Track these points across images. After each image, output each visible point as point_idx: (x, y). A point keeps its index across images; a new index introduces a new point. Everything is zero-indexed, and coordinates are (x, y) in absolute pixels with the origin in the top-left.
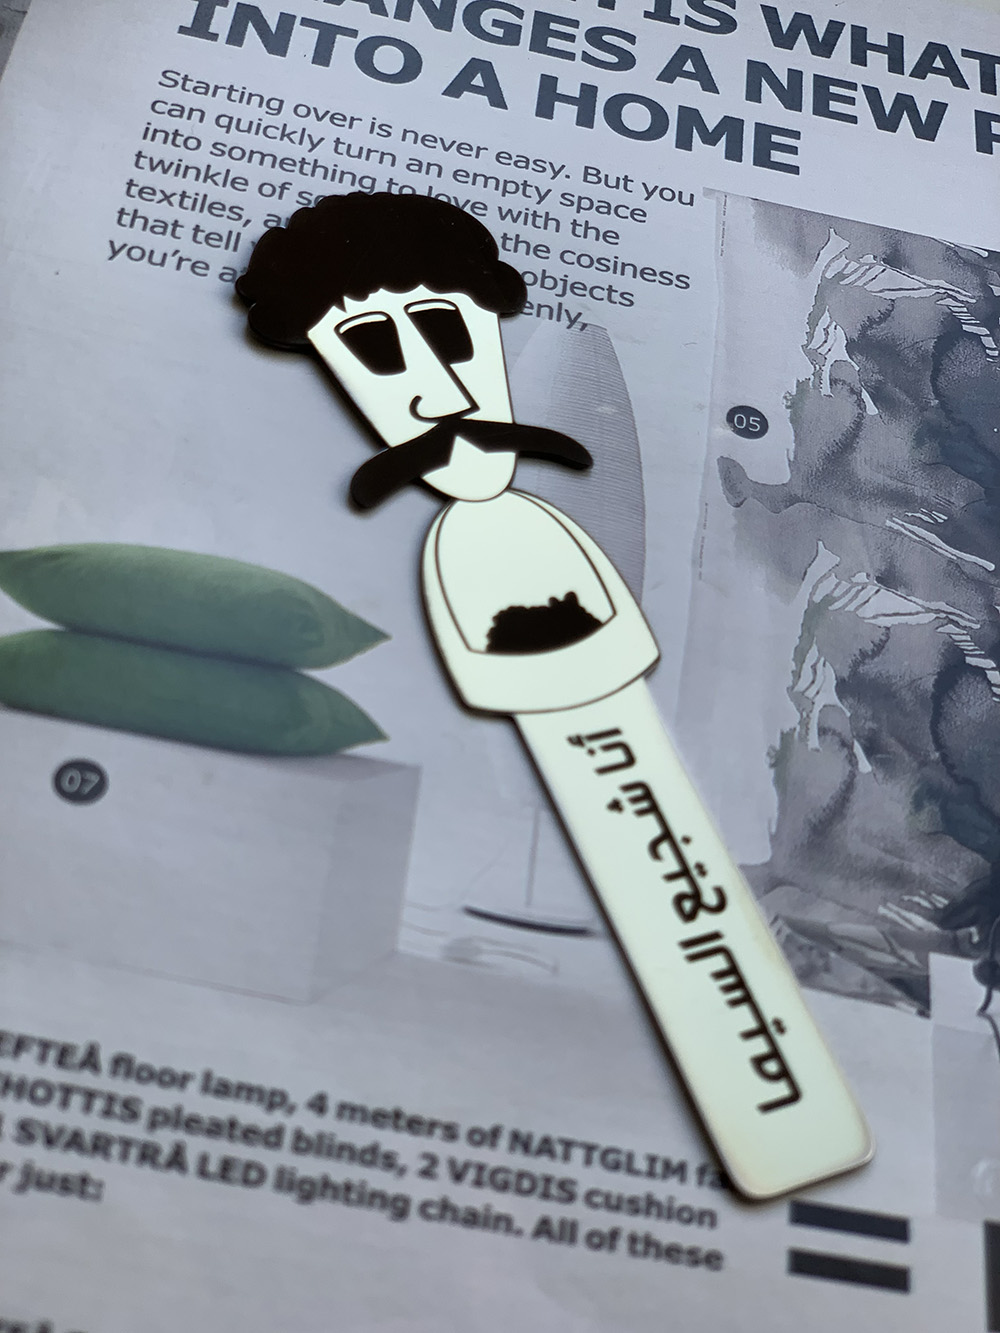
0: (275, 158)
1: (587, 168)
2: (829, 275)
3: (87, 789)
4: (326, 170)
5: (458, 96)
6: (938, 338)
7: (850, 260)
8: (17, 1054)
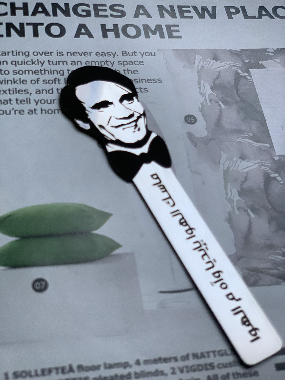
0: (32, 71)
1: (122, 51)
3: (43, 287)
4: (48, 71)
5: (79, 37)
6: (235, 80)
7: (204, 62)
8: (49, 374)
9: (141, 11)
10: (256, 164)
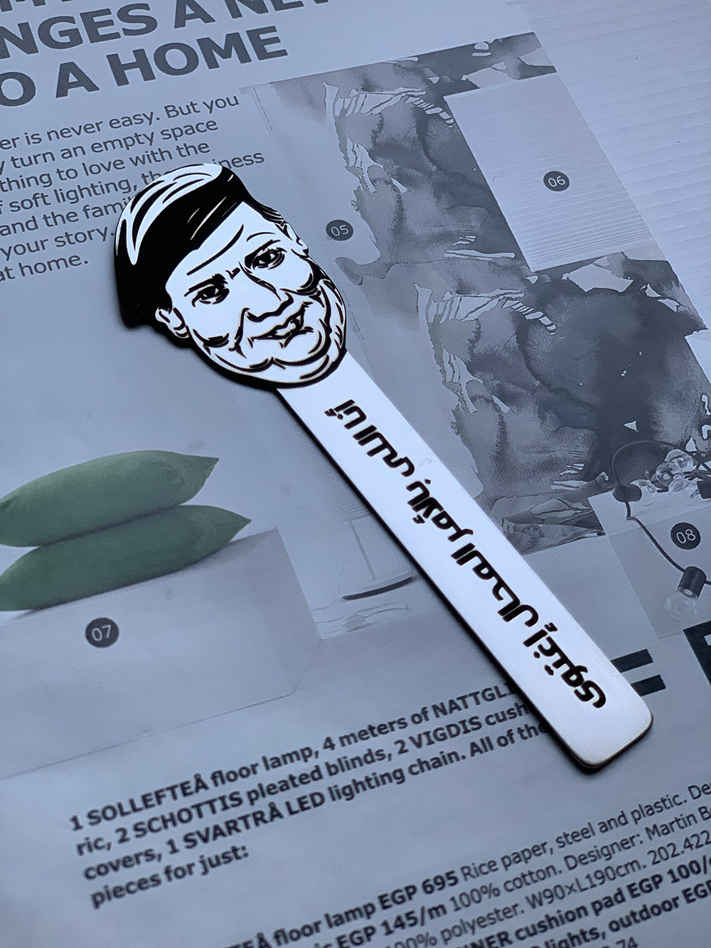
1: (165, 107)
2: (337, 114)
3: (108, 636)
4: (17, 181)
5: (66, 94)
6: (417, 126)
7: (344, 99)
8: (159, 803)
9: (189, 11)
10: (493, 298)
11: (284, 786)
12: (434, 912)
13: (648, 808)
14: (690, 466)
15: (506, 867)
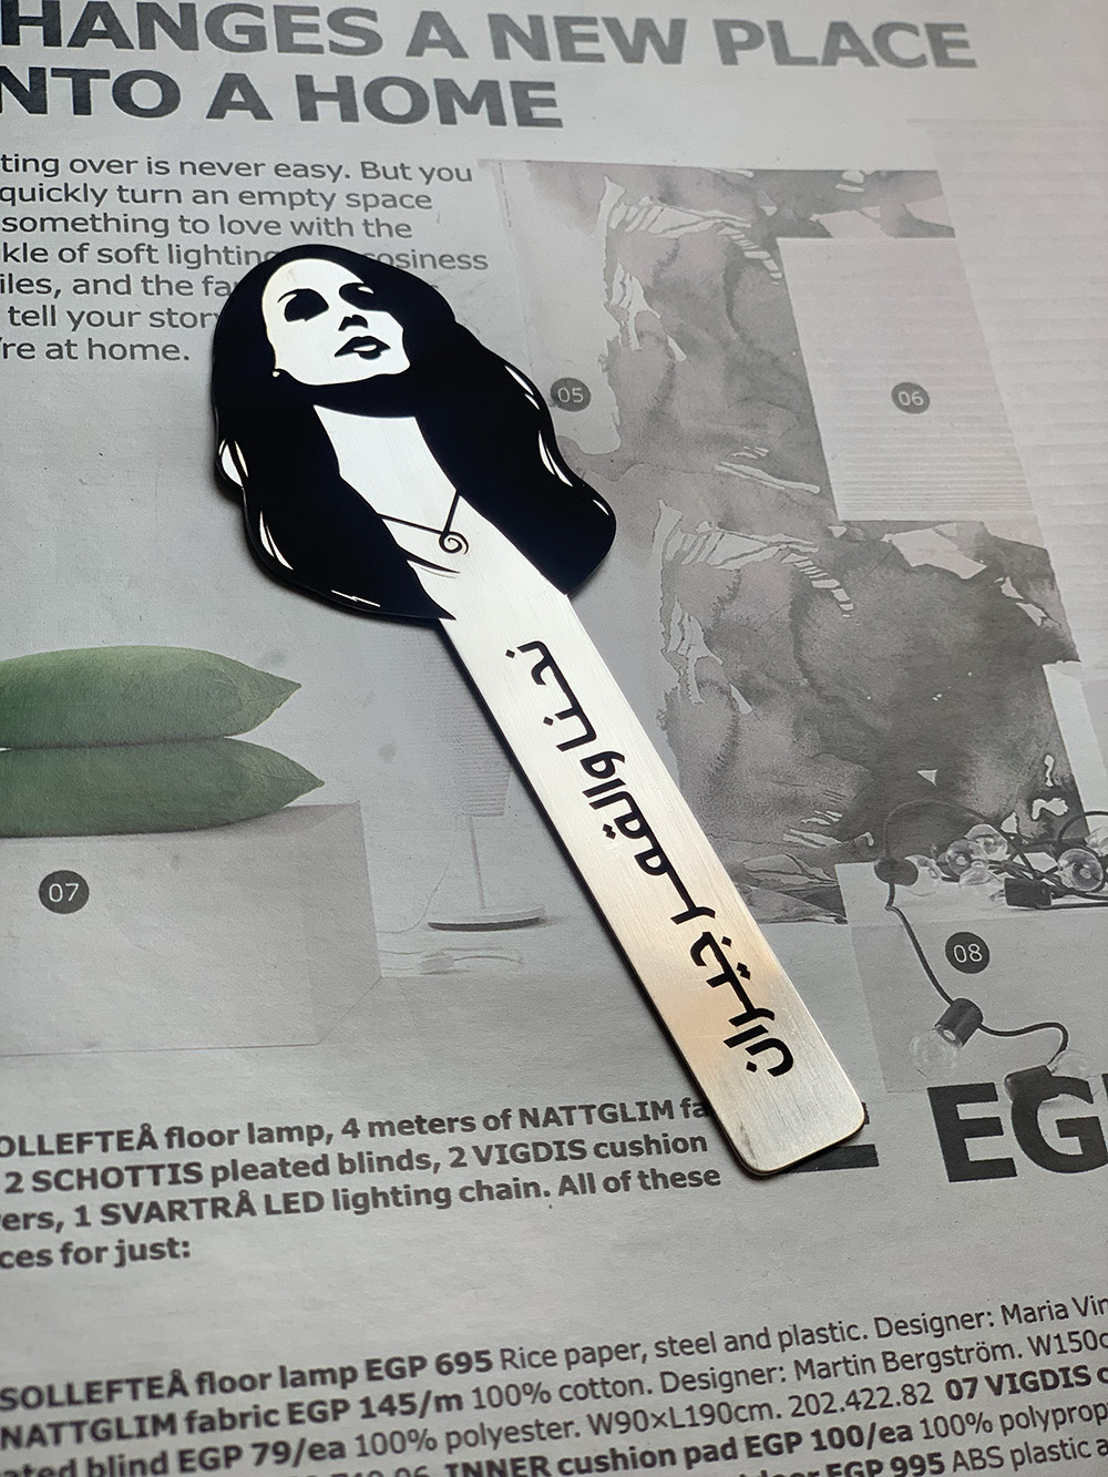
0: (65, 220)
1: (363, 163)
2: (614, 225)
3: (71, 897)
4: (117, 221)
5: (222, 116)
6: (726, 270)
7: (631, 205)
8: (80, 1150)
9: (434, 35)
10: (771, 545)
11: (270, 1171)
12: (443, 1402)
13: (806, 1333)
14: (1001, 853)
15: (570, 1364)
